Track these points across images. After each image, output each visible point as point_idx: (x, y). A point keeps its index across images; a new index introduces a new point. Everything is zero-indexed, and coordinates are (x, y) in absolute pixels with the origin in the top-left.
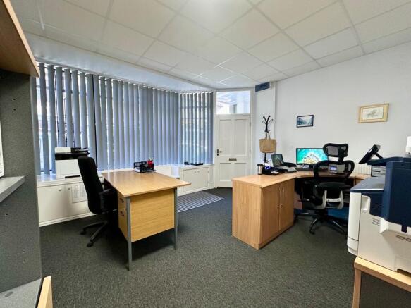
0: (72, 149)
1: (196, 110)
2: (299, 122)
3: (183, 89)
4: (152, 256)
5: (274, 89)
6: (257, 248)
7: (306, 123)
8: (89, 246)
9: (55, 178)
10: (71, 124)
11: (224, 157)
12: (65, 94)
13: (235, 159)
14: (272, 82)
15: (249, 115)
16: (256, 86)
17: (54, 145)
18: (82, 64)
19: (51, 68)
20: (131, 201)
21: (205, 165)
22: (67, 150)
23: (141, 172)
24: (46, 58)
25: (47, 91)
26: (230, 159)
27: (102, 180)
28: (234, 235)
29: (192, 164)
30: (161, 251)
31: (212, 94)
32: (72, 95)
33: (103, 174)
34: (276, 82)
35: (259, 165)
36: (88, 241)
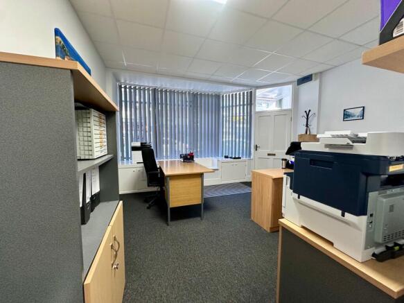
0: (141, 144)
1: (236, 108)
2: (347, 116)
3: (224, 91)
4: (185, 221)
5: (318, 81)
6: (269, 231)
7: (355, 116)
8: (148, 208)
9: (131, 163)
10: (141, 125)
11: (263, 152)
12: (138, 105)
13: (274, 155)
14: (316, 74)
15: (290, 110)
16: (298, 80)
17: (132, 141)
18: (148, 83)
19: (130, 88)
20: (170, 179)
21: (244, 158)
22: (138, 144)
23: (184, 162)
24: (128, 82)
25: (128, 103)
26: (269, 155)
27: (158, 166)
28: (252, 218)
29: (231, 158)
30: (191, 219)
31: (251, 92)
32: (142, 105)
33: (159, 162)
34: (321, 73)
35: (283, 160)
36: (147, 205)
